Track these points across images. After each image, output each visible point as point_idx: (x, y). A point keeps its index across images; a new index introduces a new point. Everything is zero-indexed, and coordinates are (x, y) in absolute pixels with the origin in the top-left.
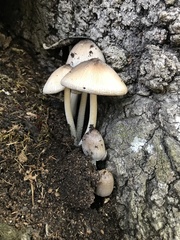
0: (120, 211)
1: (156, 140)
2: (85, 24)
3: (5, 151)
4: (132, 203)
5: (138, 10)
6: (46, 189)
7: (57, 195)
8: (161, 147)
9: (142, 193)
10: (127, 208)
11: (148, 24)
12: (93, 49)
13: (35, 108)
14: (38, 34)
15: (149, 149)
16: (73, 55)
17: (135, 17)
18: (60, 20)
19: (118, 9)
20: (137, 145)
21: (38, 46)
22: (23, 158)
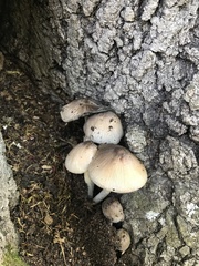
1: (169, 218)
2: (99, 76)
4: (146, 259)
5: (160, 88)
6: (74, 249)
7: (84, 253)
8: (172, 223)
9: (154, 251)
10: (142, 261)
15: (162, 221)
16: (93, 129)
17: (156, 94)
19: (139, 82)
20: (151, 215)
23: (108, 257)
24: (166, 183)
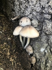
0: (38, 68)
1: (48, 49)
2: (24, 9)
3: (3, 52)
4: (41, 66)
5: (41, 7)
6: (17, 63)
7: (20, 65)
8: (49, 51)
9: (44, 63)
10: (40, 67)
11: (45, 12)
12: (27, 20)
13: (10, 36)
14: (8, 11)
15: (46, 51)
16: (21, 22)
17: (40, 9)
18: (15, 7)
19: (35, 6)
20: (42, 50)
21: (9, 14)
22: (9, 54)
23: (28, 65)
24: (46, 38)
